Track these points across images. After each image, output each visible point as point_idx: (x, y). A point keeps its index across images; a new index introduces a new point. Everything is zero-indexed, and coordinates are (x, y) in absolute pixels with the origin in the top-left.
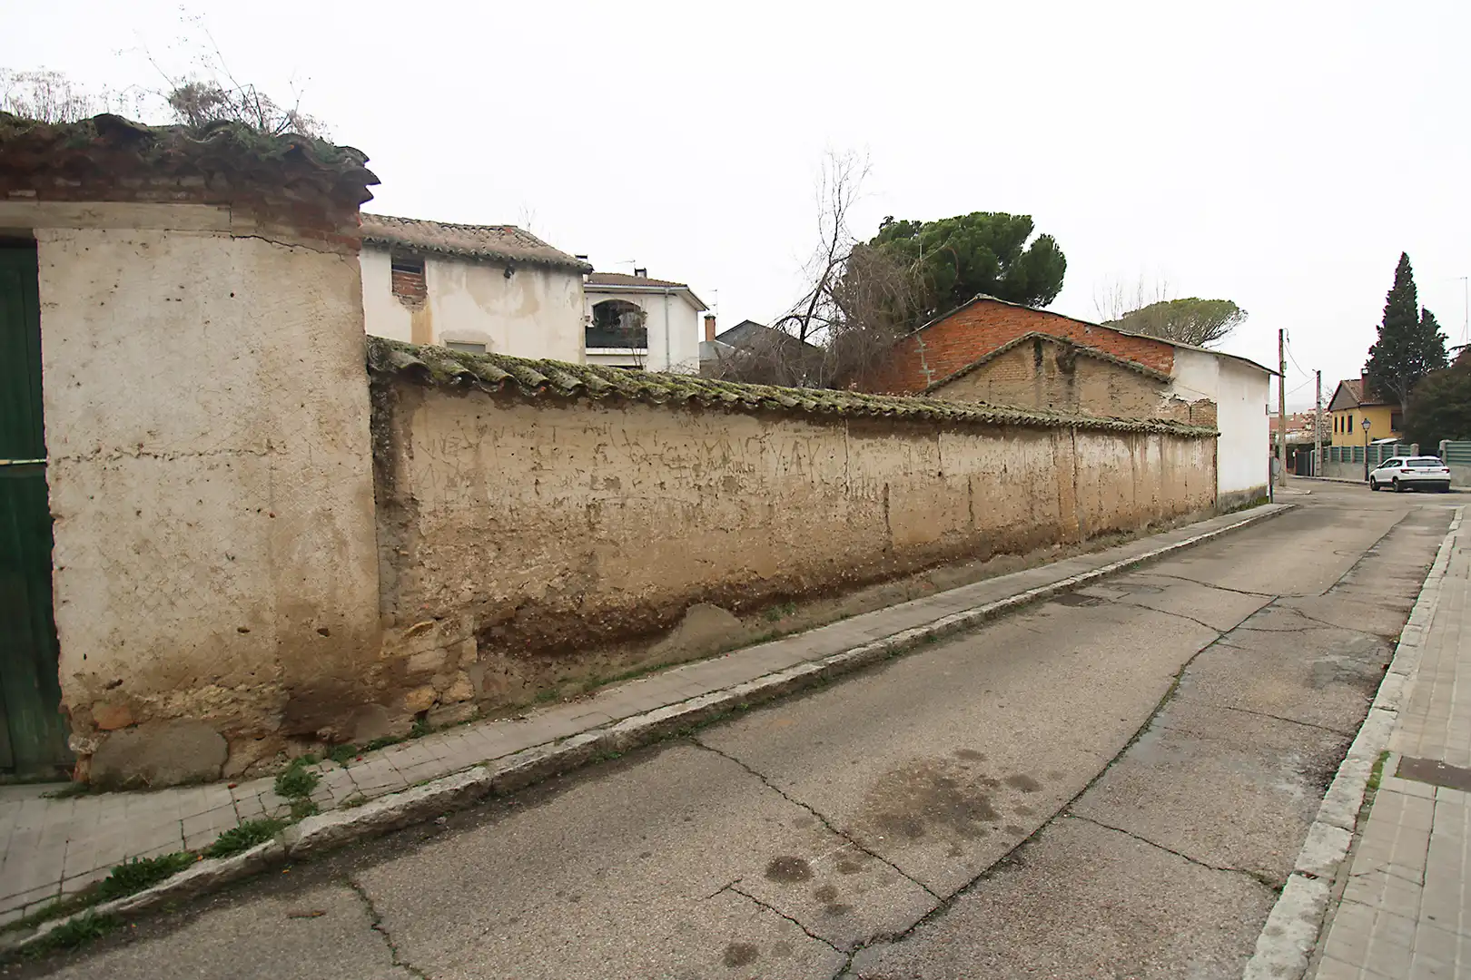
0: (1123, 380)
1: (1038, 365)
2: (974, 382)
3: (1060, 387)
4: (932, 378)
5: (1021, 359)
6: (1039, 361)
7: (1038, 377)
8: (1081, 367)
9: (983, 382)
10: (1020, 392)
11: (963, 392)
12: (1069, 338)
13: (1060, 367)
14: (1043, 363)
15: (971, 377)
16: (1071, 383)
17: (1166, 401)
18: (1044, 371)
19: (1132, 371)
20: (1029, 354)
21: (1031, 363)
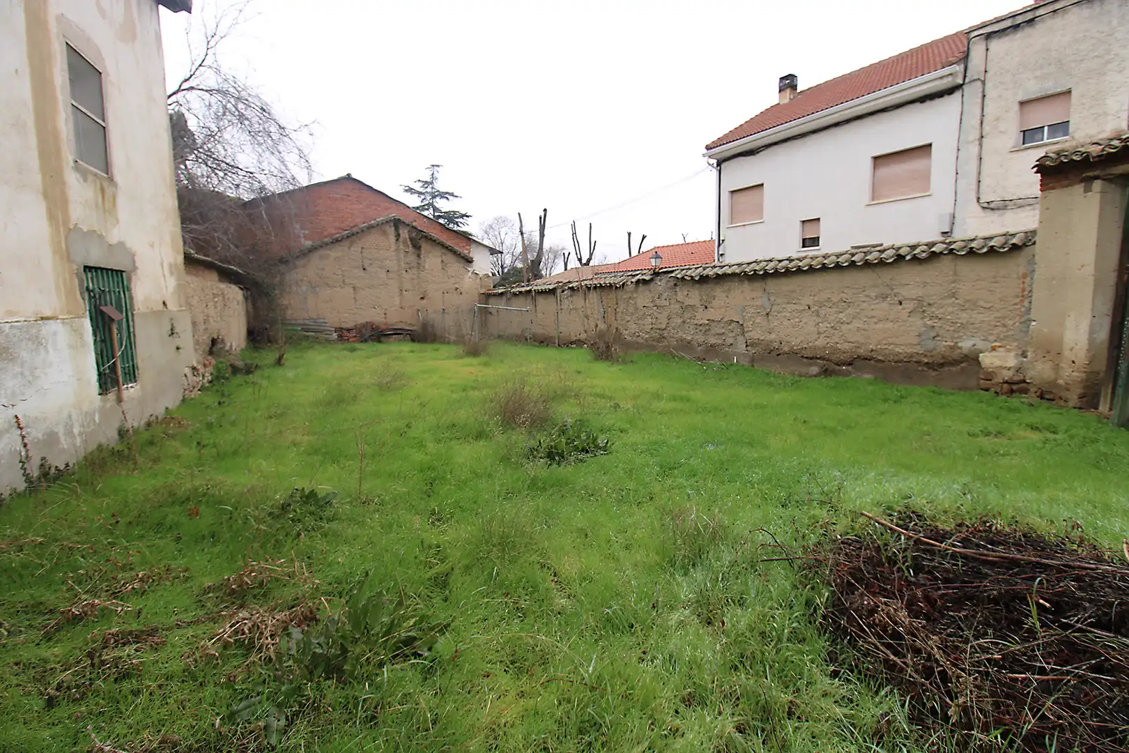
0: (449, 258)
1: (397, 240)
2: (349, 248)
3: (412, 258)
4: (306, 237)
5: (385, 233)
6: (398, 236)
7: (397, 250)
8: (425, 246)
9: (356, 249)
10: (386, 259)
11: (339, 254)
12: (414, 224)
13: (412, 244)
14: (401, 239)
15: (346, 243)
16: (419, 256)
17: (470, 274)
18: (401, 247)
19: (455, 253)
20: (391, 231)
21: (392, 238)
